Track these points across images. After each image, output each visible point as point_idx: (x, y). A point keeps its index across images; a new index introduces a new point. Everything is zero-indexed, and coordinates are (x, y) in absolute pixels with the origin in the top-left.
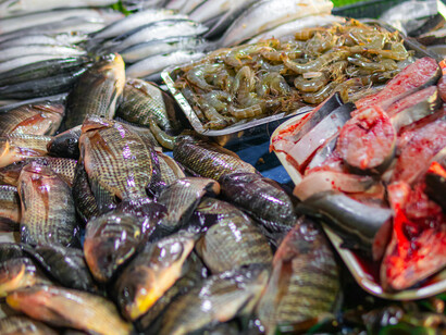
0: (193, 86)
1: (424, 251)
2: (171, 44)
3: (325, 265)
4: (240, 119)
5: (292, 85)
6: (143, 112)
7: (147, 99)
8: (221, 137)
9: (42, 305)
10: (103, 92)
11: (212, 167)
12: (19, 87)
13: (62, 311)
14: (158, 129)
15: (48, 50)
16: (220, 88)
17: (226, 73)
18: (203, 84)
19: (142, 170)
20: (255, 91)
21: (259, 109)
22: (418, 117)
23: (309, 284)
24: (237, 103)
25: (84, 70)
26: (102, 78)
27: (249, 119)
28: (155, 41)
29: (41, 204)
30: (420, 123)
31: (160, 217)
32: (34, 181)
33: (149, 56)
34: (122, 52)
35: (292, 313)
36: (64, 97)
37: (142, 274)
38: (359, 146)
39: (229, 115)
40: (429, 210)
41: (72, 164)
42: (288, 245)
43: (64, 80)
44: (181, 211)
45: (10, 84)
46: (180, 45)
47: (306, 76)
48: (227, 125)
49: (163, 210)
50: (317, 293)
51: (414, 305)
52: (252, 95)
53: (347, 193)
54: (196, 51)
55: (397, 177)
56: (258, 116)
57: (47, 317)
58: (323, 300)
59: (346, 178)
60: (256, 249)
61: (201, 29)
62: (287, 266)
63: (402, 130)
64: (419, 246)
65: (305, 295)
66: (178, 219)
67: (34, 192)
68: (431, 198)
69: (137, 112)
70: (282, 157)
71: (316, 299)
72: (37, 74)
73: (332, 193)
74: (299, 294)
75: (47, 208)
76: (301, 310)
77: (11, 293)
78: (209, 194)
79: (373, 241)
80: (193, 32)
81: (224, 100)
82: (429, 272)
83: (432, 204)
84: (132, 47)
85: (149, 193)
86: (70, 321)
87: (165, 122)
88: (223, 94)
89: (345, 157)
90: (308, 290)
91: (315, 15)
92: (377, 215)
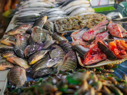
0: (59, 23)
1: (94, 58)
2: (58, 15)
3: (74, 59)
4: (67, 30)
5: (79, 24)
6: (49, 28)
7: (50, 25)
8: (62, 33)
9: (12, 59)
10: (41, 23)
11: (59, 39)
12: (24, 20)
13: (15, 61)
14: (51, 31)
15: (32, 13)
16: (65, 24)
17: (67, 21)
18: (62, 23)
19: (43, 37)
20: (72, 25)
21: (71, 28)
22: (101, 31)
23: (70, 63)
24: (67, 27)
25: (39, 18)
26: (41, 20)
27: (69, 30)
28: (55, 14)
29: (20, 41)
30: (101, 33)
31: (44, 47)
32: (19, 37)
33: (53, 17)
34: (47, 15)
35: (64, 68)
36: (34, 23)
37: (34, 56)
38: (87, 36)
39: (65, 29)
40: (98, 50)
41: (29, 35)
42: (67, 55)
43: (34, 20)
44: (48, 46)
45: (23, 19)
46: (60, 15)
47: (82, 23)
48: (64, 31)
49: (45, 45)
50: (71, 65)
51: (89, 69)
52: (71, 26)
53: (83, 46)
54: (63, 17)
55: (94, 43)
56: (71, 30)
57: (12, 62)
58: (72, 66)
59: (83, 42)
60: (61, 55)
61: (65, 13)
62: (66, 59)
63: (97, 34)
64: (93, 57)
65: (68, 65)
66: (47, 47)
67: (19, 39)
68: (99, 47)
69: (48, 27)
70: (72, 38)
71: (70, 66)
72: (28, 18)
73: (79, 45)
74: (67, 65)
75: (21, 42)
76: (66, 68)
77: (7, 57)
78: (55, 44)
79: (84, 55)
80: (64, 13)
81: (65, 26)
82: (94, 62)
83: (99, 49)
84: (50, 15)
85: (43, 42)
86: (16, 63)
87: (53, 30)
88: (65, 25)
89: (83, 38)
90: (69, 64)
91: (90, 12)
92: (86, 50)
